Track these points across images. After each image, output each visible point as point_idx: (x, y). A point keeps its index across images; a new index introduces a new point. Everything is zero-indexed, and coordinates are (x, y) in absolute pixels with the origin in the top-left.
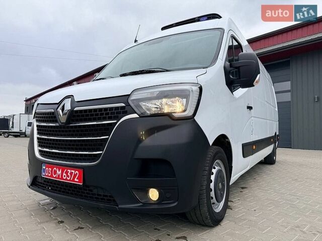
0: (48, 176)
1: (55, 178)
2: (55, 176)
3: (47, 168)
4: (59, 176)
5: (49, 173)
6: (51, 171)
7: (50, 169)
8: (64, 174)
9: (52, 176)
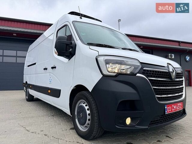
0: (169, 112)
1: (174, 111)
2: (173, 110)
3: (168, 107)
4: (175, 109)
5: (170, 110)
6: (171, 108)
7: (170, 107)
8: (177, 107)
9: (172, 111)
